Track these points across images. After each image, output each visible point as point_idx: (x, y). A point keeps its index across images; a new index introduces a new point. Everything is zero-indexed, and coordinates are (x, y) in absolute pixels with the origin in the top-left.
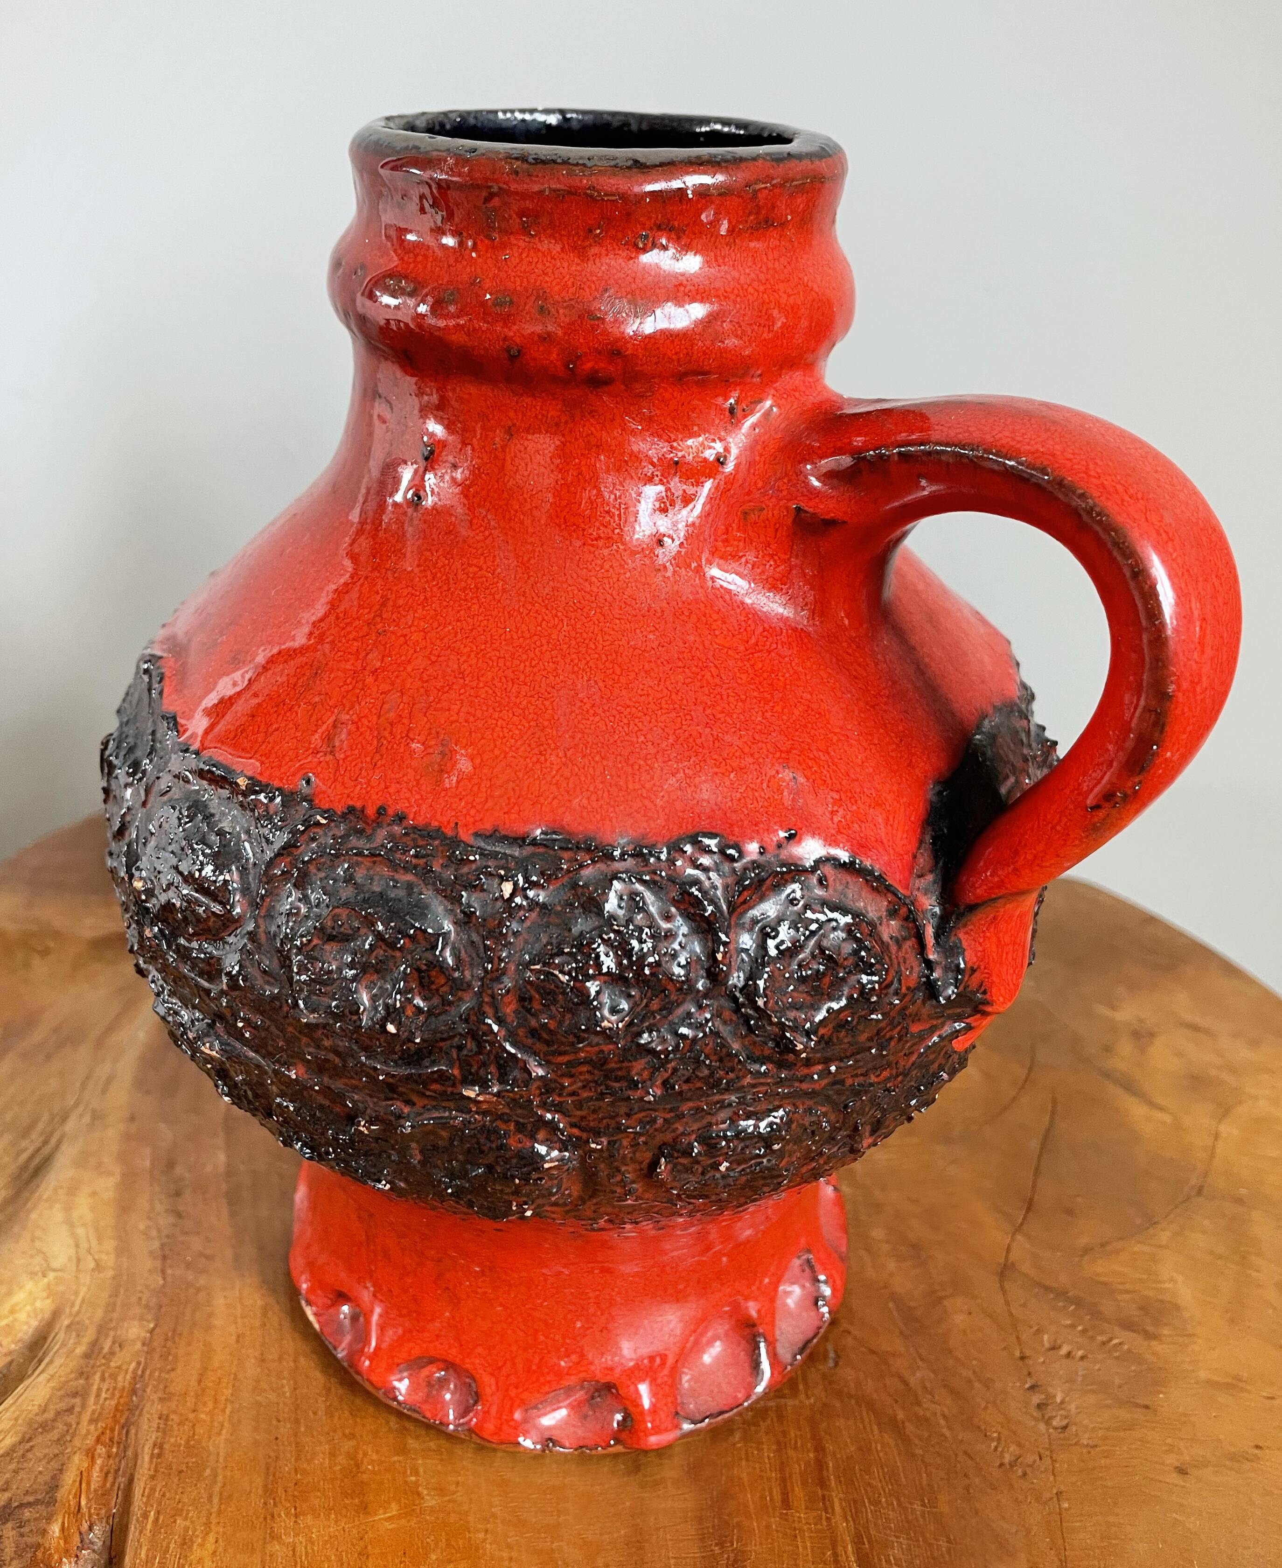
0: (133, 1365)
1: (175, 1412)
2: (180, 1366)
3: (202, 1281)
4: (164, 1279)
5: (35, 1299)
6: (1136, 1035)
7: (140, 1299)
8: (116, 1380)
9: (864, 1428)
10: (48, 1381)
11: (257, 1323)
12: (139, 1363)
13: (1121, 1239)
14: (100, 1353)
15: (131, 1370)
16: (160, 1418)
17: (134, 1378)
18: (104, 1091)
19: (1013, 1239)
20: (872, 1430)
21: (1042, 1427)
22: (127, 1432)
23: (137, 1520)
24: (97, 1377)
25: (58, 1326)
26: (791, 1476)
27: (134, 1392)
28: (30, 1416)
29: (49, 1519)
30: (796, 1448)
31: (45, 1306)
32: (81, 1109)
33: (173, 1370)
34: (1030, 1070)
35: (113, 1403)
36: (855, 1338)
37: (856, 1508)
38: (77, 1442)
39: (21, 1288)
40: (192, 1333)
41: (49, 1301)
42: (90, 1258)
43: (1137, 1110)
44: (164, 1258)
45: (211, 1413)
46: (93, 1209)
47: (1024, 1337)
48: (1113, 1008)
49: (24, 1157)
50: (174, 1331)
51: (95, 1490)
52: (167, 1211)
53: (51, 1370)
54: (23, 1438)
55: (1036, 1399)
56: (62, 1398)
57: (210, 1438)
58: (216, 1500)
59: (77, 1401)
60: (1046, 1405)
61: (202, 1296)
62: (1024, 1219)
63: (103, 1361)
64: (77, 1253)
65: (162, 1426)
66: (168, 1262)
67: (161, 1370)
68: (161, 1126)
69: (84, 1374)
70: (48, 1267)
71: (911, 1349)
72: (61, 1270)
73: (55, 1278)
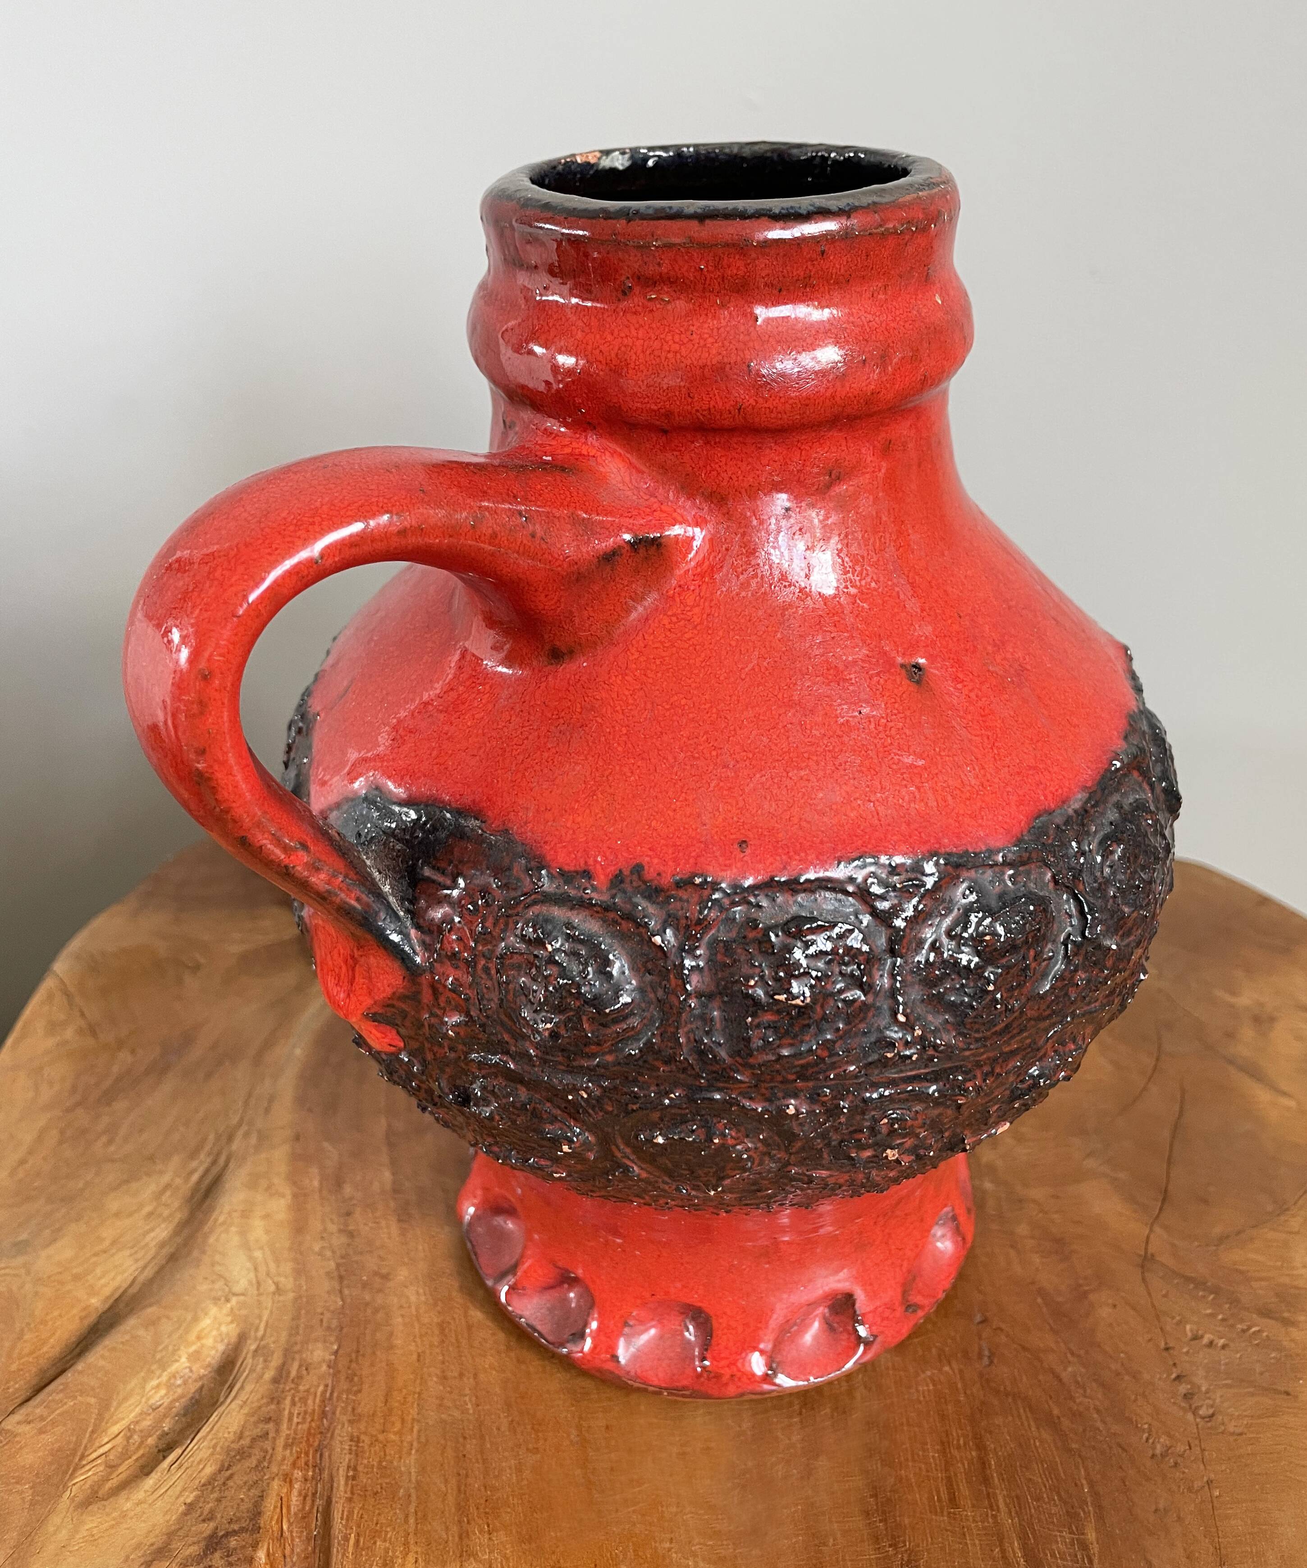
0: (321, 1388)
1: (365, 1433)
2: (366, 1387)
3: (379, 1300)
4: (343, 1300)
5: (220, 1324)
6: (1257, 1020)
7: (322, 1320)
8: (306, 1404)
9: (1022, 1424)
10: (241, 1407)
11: (436, 1340)
12: (326, 1386)
13: (1254, 1227)
14: (287, 1377)
15: (319, 1394)
16: (351, 1440)
17: (323, 1401)
18: (267, 1111)
19: (1151, 1230)
20: (1029, 1425)
21: (1190, 1416)
22: (321, 1455)
23: (339, 1544)
24: (288, 1401)
25: (245, 1351)
26: (956, 1475)
27: (324, 1414)
28: (227, 1444)
29: (255, 1546)
30: (958, 1447)
31: (231, 1330)
32: (245, 1128)
33: (360, 1391)
34: (1159, 1059)
35: (306, 1426)
37: (1019, 1504)
38: (274, 1469)
39: (206, 1314)
40: (374, 1353)
41: (234, 1325)
42: (270, 1281)
43: (1263, 1096)
44: (341, 1278)
45: (400, 1433)
46: (267, 1232)
47: (1168, 1328)
48: (1235, 993)
49: (195, 1177)
50: (357, 1352)
51: (295, 1514)
52: (340, 1231)
53: (243, 1396)
54: (222, 1466)
55: (1183, 1388)
56: (255, 1424)
57: (400, 1458)
58: (412, 1521)
59: (271, 1426)
60: (1192, 1394)
61: (380, 1316)
62: (1161, 1209)
63: (293, 1386)
64: (256, 1276)
65: (354, 1448)
66: (345, 1282)
67: (348, 1391)
68: (326, 1145)
69: (275, 1399)
70: (230, 1291)
71: (1062, 1345)
72: (243, 1294)
73: (238, 1303)
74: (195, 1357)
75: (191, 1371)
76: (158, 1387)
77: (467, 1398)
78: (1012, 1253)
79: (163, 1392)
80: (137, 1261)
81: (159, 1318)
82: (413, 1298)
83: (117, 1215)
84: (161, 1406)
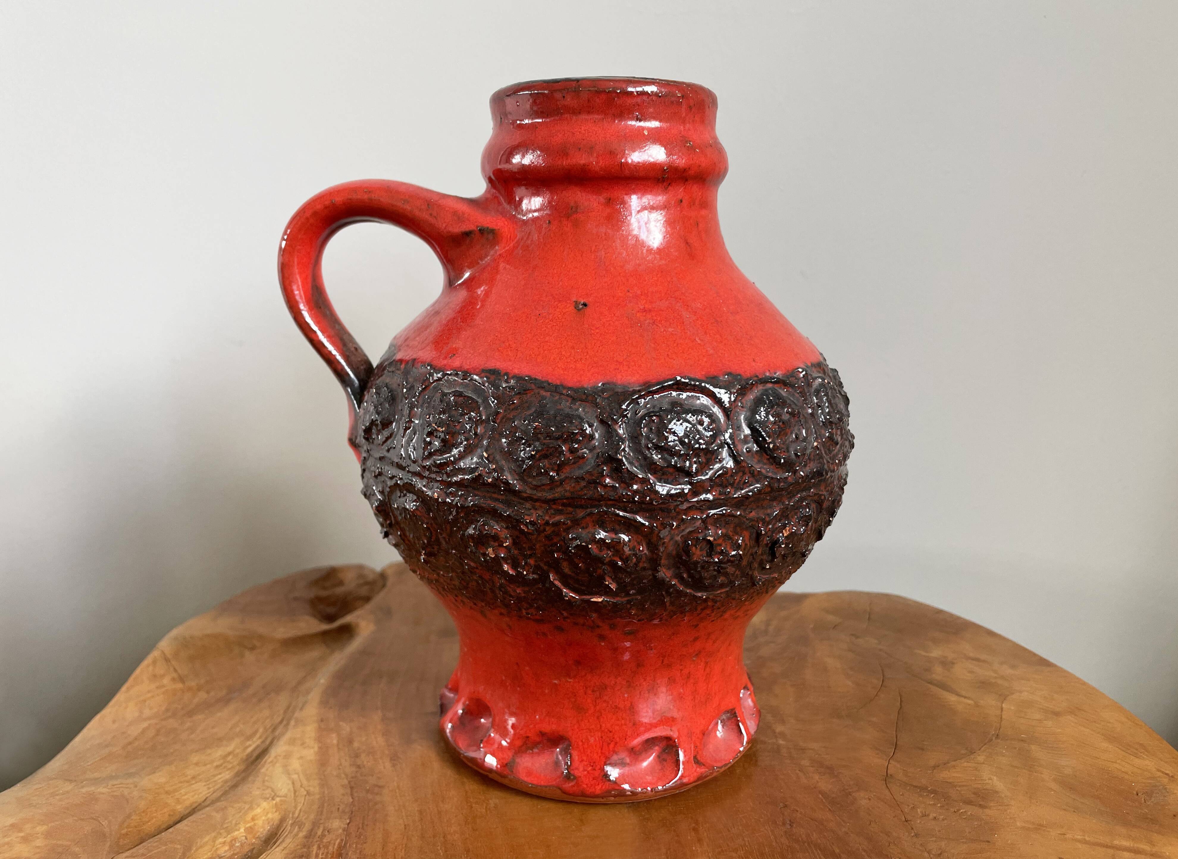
0: (338, 841)
2: (369, 842)
3: (378, 798)
4: (353, 798)
5: (268, 813)
6: (944, 663)
7: (339, 808)
8: (327, 849)
10: (283, 850)
11: (417, 819)
12: (342, 840)
13: (955, 761)
14: (315, 836)
15: (337, 844)
17: (340, 848)
18: (302, 708)
19: (889, 763)
21: (926, 854)
24: (315, 847)
25: (285, 825)
27: (340, 854)
31: (275, 817)
33: (365, 843)
34: (883, 682)
36: (801, 813)
39: (258, 806)
40: (374, 824)
41: (277, 813)
42: (302, 789)
43: (952, 698)
44: (351, 788)
46: (302, 765)
47: (906, 811)
48: (927, 652)
49: (250, 750)
50: (363, 823)
52: (351, 765)
53: (284, 845)
55: (920, 840)
60: (926, 843)
61: (379, 806)
62: (894, 753)
63: (319, 839)
64: (294, 787)
66: (355, 790)
67: (357, 843)
68: (341, 723)
69: (306, 846)
70: (275, 795)
71: (837, 817)
72: (284, 797)
73: (281, 801)
74: (250, 830)
75: (246, 839)
76: (224, 843)
77: (439, 848)
78: (800, 774)
79: (227, 848)
80: (209, 789)
81: (226, 807)
83: (197, 764)
84: (224, 856)
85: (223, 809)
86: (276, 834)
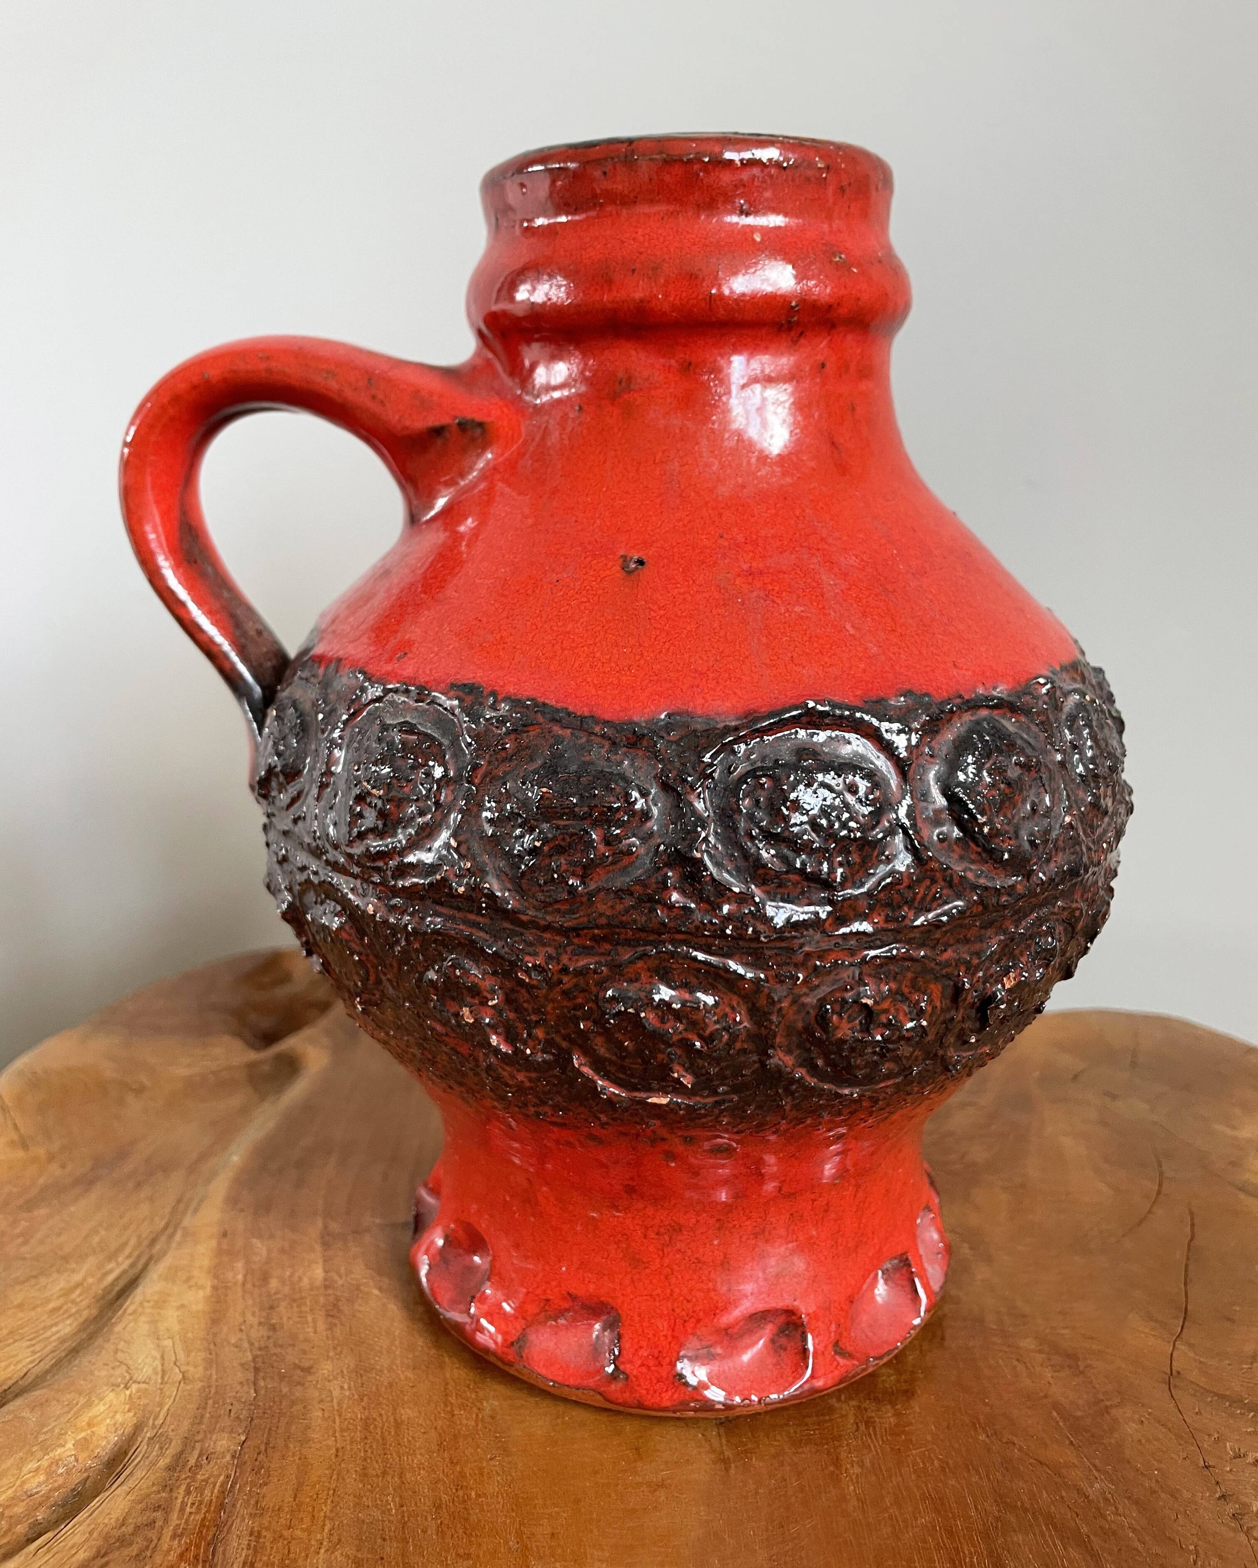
0: (222, 1478)
1: (267, 1529)
2: (273, 1481)
3: (298, 1392)
4: (256, 1391)
5: (116, 1412)
7: (230, 1411)
8: (202, 1495)
9: (1046, 1541)
10: (128, 1494)
11: (358, 1436)
12: (228, 1477)
14: (184, 1466)
15: (218, 1484)
16: (251, 1535)
17: (223, 1492)
18: (196, 1210)
19: (1174, 1348)
20: (1055, 1544)
21: (1242, 1537)
22: (214, 1550)
24: (182, 1490)
25: (140, 1439)
27: (222, 1506)
28: (106, 1530)
31: (126, 1419)
33: (266, 1484)
34: (1160, 1185)
35: (199, 1517)
36: (1021, 1449)
38: (158, 1559)
39: (101, 1400)
40: (286, 1446)
41: (131, 1414)
42: (177, 1370)
44: (257, 1370)
45: (308, 1531)
46: (181, 1322)
47: (1205, 1445)
48: (1234, 1128)
49: (110, 1278)
50: (267, 1443)
52: (260, 1323)
53: (131, 1483)
54: (98, 1552)
55: (1231, 1508)
56: (142, 1512)
57: (307, 1556)
59: (159, 1514)
60: (1243, 1515)
61: (297, 1408)
62: (1182, 1328)
63: (190, 1474)
64: (163, 1365)
65: (253, 1544)
66: (262, 1374)
67: (253, 1484)
68: (254, 1240)
69: (168, 1487)
70: (131, 1379)
71: (1085, 1460)
72: (144, 1382)
73: (138, 1391)
74: (83, 1445)
75: (77, 1460)
76: (37, 1470)
77: (390, 1498)
78: (1020, 1367)
79: (42, 1478)
80: (34, 1353)
81: (48, 1401)
82: (336, 1393)
83: (20, 1306)
84: (37, 1493)
85: (43, 1404)
86: (126, 1453)
